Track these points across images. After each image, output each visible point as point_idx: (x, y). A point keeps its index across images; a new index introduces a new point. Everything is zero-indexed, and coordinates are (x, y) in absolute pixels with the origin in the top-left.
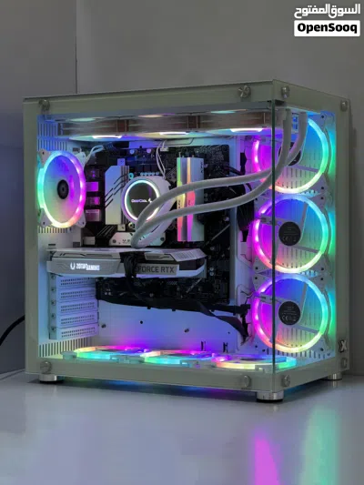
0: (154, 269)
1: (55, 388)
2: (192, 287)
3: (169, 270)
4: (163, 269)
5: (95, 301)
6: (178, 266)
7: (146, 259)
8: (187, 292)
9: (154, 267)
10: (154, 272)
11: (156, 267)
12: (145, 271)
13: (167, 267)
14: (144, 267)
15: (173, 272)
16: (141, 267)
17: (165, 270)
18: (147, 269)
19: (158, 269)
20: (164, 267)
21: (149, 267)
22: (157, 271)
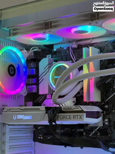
0: (68, 117)
2: (94, 132)
3: (79, 117)
4: (74, 117)
5: (33, 143)
6: (85, 114)
7: (63, 110)
8: (90, 136)
9: (68, 116)
10: (68, 119)
11: (69, 116)
12: (62, 119)
13: (77, 116)
14: (62, 116)
15: (81, 119)
16: (59, 116)
17: (76, 118)
18: (64, 117)
19: (71, 117)
20: (75, 115)
21: (65, 116)
22: (70, 118)
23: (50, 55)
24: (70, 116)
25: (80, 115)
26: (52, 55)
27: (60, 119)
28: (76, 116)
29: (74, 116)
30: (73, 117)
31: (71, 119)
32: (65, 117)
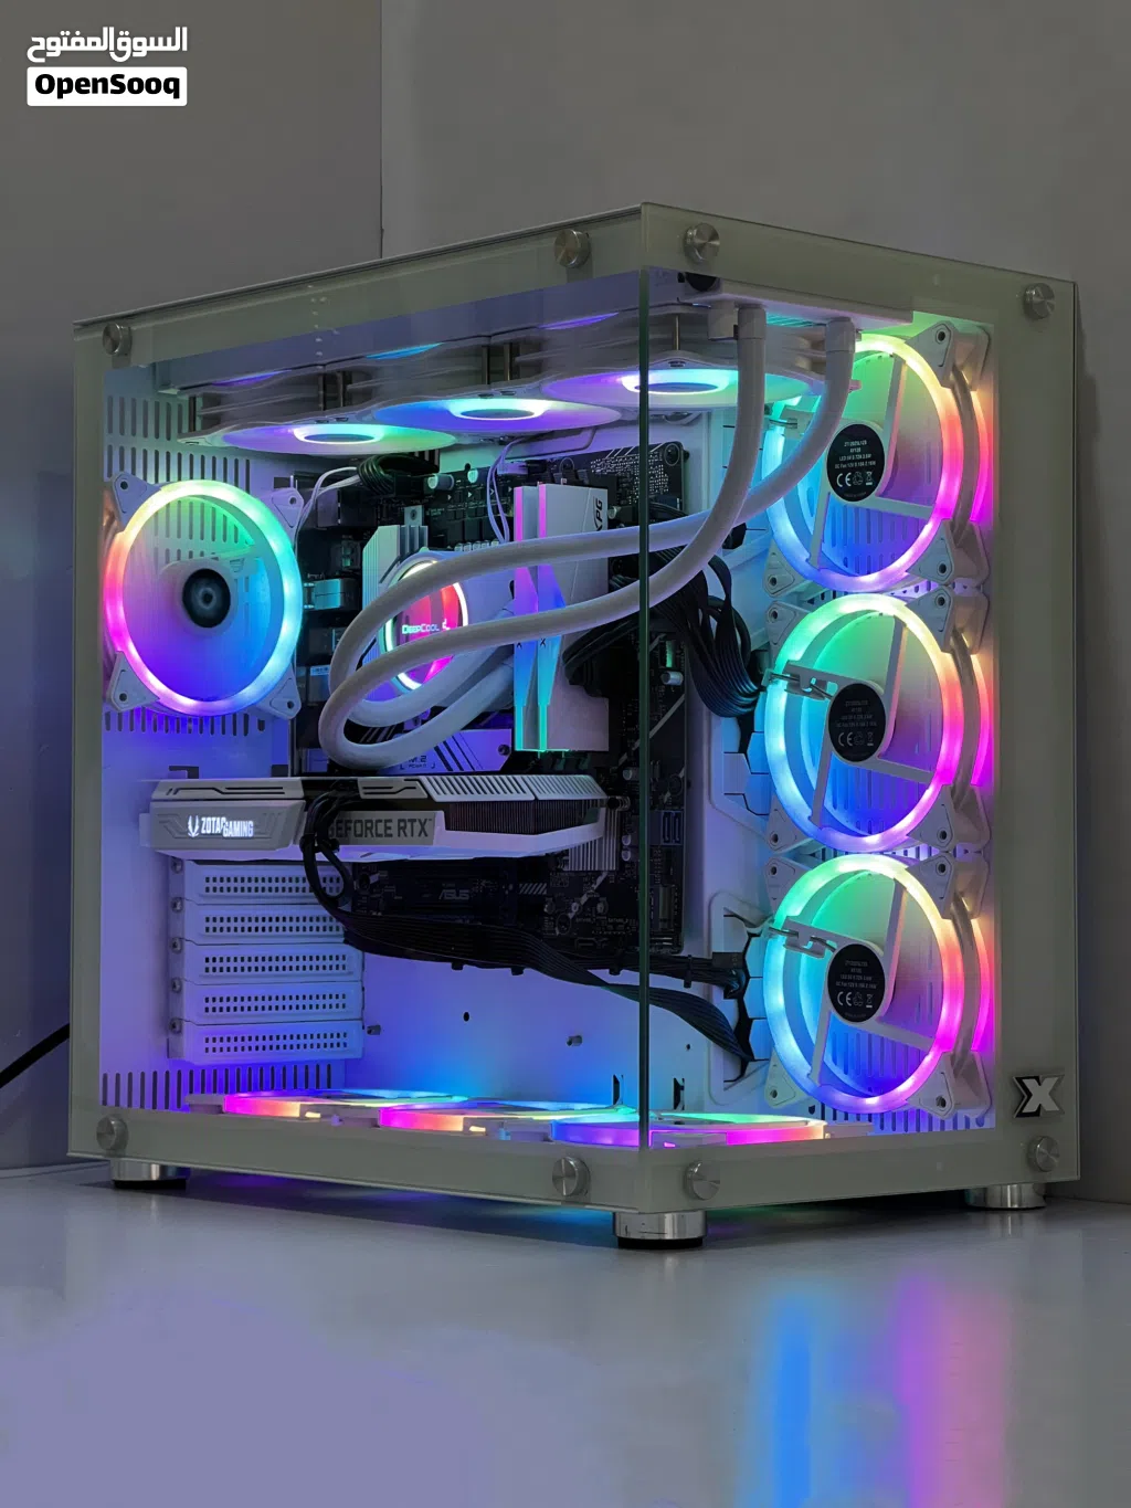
0: (381, 827)
1: (154, 1203)
2: (584, 899)
3: (418, 828)
4: (402, 827)
6: (441, 814)
7: (363, 796)
8: (571, 916)
9: (381, 821)
10: (380, 836)
11: (386, 821)
12: (361, 835)
13: (413, 821)
14: (360, 821)
15: (426, 835)
16: (350, 821)
17: (408, 830)
18: (367, 828)
19: (390, 828)
20: (404, 820)
21: (371, 821)
22: (389, 832)
23: (419, 509)
24: (388, 824)
25: (420, 821)
26: (426, 508)
27: (356, 835)
28: (409, 825)
29: (402, 824)
30: (400, 828)
31: (391, 835)
32: (372, 827)
